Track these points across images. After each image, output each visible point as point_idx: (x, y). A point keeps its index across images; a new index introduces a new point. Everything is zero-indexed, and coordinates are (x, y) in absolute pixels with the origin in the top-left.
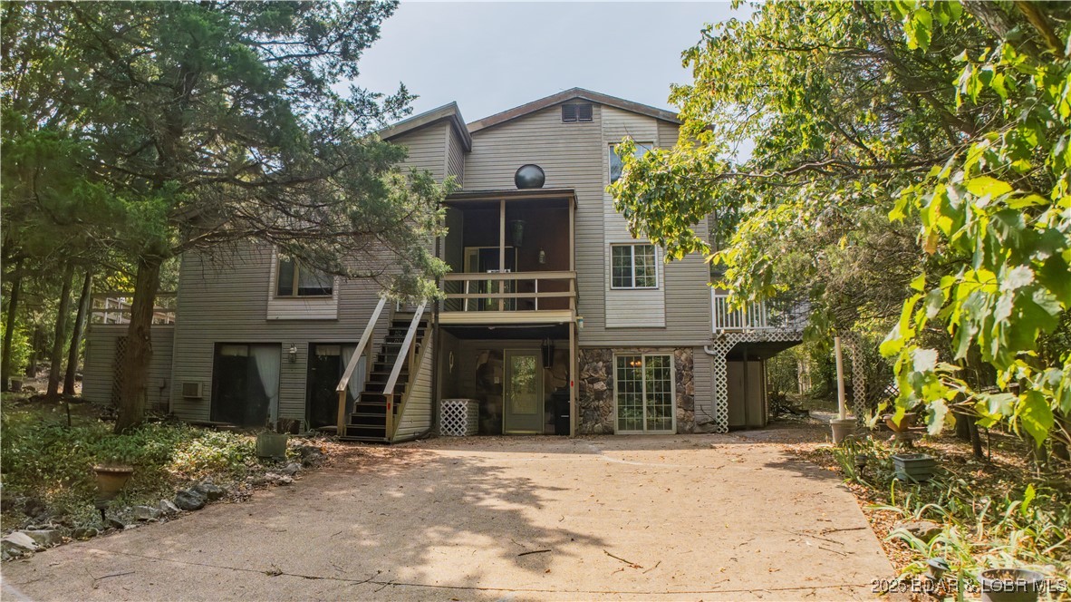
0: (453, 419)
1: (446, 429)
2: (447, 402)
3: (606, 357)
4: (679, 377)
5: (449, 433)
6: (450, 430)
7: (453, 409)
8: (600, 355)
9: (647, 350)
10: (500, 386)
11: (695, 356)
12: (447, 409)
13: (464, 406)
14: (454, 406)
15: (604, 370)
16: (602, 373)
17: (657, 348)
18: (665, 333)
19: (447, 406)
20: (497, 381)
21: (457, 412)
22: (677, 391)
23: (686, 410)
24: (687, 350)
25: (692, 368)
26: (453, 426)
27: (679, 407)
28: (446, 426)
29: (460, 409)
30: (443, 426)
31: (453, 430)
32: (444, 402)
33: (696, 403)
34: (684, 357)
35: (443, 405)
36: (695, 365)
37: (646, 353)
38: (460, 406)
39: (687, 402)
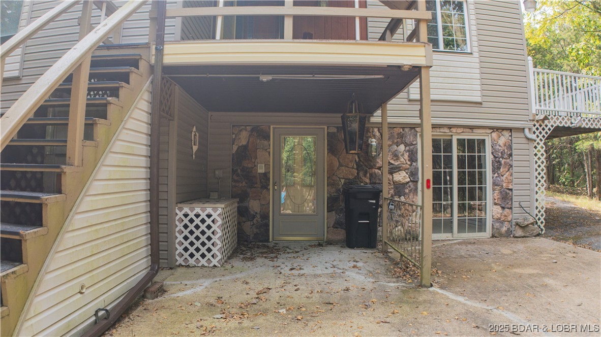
0: (197, 238)
1: (186, 255)
2: (186, 210)
3: (409, 139)
4: (496, 167)
5: (192, 261)
6: (192, 255)
7: (197, 221)
8: (401, 136)
9: (460, 130)
10: (266, 175)
11: (514, 141)
12: (186, 221)
13: (215, 216)
14: (197, 216)
15: (406, 155)
16: (404, 159)
17: (472, 128)
18: (481, 110)
19: (186, 215)
20: (261, 170)
21: (203, 227)
22: (495, 184)
23: (503, 208)
24: (505, 133)
25: (511, 155)
26: (198, 250)
27: (496, 204)
28: (186, 249)
29: (209, 221)
30: (180, 249)
31: (197, 255)
32: (181, 209)
33: (515, 199)
34: (502, 141)
35: (180, 215)
36: (514, 152)
37: (459, 134)
38: (209, 216)
39: (505, 198)
